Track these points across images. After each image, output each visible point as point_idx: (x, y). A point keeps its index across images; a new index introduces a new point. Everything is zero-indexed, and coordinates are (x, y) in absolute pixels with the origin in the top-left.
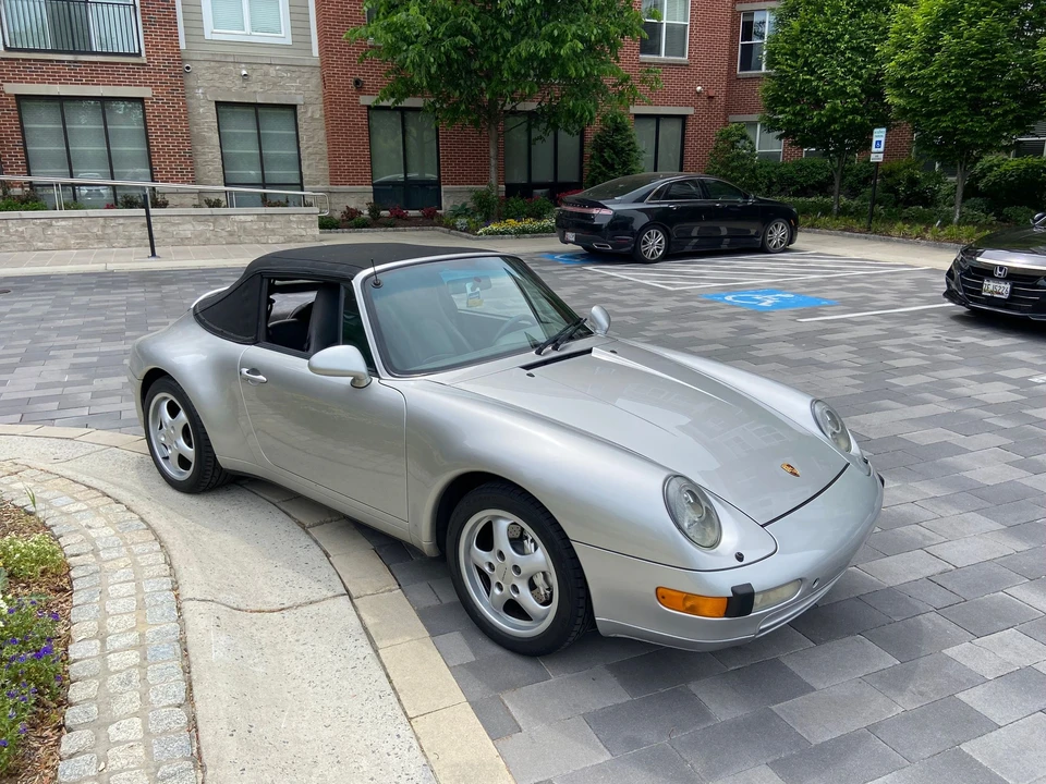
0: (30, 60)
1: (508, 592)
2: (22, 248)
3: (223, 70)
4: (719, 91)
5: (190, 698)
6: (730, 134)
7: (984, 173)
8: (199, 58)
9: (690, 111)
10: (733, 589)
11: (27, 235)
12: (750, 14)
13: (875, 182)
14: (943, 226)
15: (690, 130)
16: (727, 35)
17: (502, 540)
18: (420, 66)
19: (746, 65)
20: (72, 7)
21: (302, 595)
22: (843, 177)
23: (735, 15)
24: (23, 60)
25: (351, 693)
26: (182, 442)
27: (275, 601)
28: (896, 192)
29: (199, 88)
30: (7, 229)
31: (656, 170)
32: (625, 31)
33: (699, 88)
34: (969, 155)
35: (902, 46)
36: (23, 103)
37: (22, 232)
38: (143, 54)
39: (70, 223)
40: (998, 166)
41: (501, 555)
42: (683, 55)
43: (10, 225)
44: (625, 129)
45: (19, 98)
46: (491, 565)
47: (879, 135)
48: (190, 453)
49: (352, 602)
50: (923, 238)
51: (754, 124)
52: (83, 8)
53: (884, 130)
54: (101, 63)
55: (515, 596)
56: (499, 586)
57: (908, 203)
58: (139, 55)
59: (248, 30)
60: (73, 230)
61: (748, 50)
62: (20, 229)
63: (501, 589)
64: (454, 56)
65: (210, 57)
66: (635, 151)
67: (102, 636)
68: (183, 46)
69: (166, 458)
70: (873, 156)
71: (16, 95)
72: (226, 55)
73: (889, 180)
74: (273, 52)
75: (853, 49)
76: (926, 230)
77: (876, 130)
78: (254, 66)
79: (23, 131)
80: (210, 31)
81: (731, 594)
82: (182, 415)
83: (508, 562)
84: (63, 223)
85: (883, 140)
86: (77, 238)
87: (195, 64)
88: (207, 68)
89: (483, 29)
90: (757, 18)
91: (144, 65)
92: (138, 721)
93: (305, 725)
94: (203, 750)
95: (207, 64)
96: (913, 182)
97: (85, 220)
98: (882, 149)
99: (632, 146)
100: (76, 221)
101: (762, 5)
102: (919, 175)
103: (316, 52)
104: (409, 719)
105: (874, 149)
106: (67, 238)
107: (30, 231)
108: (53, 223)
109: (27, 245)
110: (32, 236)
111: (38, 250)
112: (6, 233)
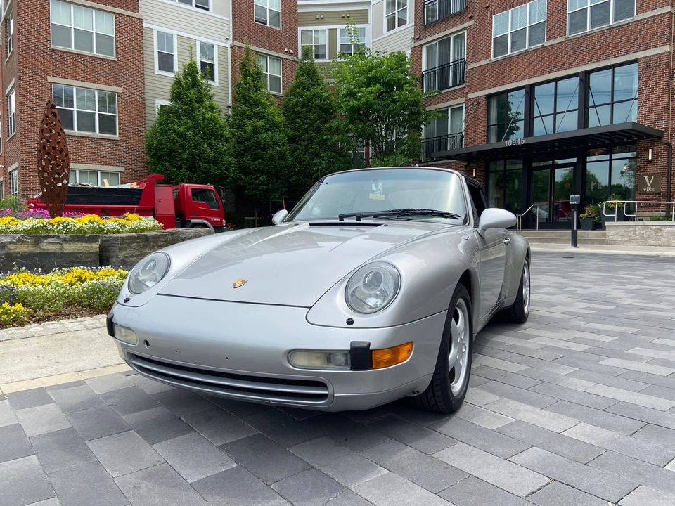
2: (640, 243)
11: (645, 236)
30: (635, 231)
43: (637, 229)
62: (642, 232)
106: (670, 239)
107: (648, 233)
108: (664, 229)
109: (644, 242)
110: (649, 237)
111: (650, 245)
112: (633, 234)
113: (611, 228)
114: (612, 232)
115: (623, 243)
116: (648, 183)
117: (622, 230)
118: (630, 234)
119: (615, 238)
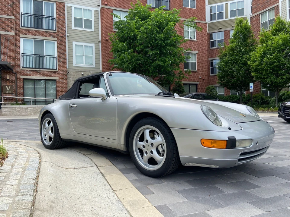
0: (28, 70)
1: (149, 155)
2: (18, 115)
3: (77, 73)
4: (206, 78)
5: (37, 178)
6: (209, 88)
7: (282, 95)
8: (71, 70)
9: (198, 83)
10: (228, 138)
11: (20, 111)
12: (212, 60)
13: (252, 100)
14: (273, 108)
15: (199, 87)
16: (207, 65)
17: (147, 136)
18: (127, 68)
19: (212, 72)
20: (40, 58)
21: (81, 166)
22: (242, 100)
23: (208, 61)
24: (26, 70)
25: (94, 185)
26: (50, 132)
27: (73, 167)
28: (258, 102)
29: (71, 77)
30: (15, 110)
31: (190, 92)
32: (180, 61)
33: (200, 77)
34: (278, 89)
35: (254, 61)
36: (25, 81)
37: (19, 111)
38: (57, 69)
39: (33, 108)
40: (286, 93)
41: (147, 141)
42: (196, 69)
43: (16, 109)
44: (181, 86)
45: (24, 79)
46: (143, 146)
47: (251, 85)
48: (52, 135)
49: (98, 168)
50: (268, 111)
51: (216, 87)
52: (43, 58)
53: (253, 83)
54: (46, 71)
55: (152, 155)
56: (146, 153)
57: (262, 104)
58: (56, 69)
59: (84, 64)
60: (33, 110)
61: (212, 69)
62: (19, 110)
63: (147, 154)
64: (136, 65)
65: (74, 70)
66: (184, 92)
67: (12, 166)
68: (67, 67)
69: (45, 140)
70: (250, 90)
71: (23, 79)
72: (78, 70)
73: (256, 99)
74: (90, 69)
75: (241, 64)
76: (269, 109)
77: (250, 83)
78: (85, 72)
79: (24, 87)
80: (75, 64)
81: (228, 139)
82: (52, 124)
83: (149, 143)
84: (31, 108)
85: (253, 86)
86: (34, 112)
87: (70, 72)
88: (73, 73)
89: (144, 60)
90: (214, 61)
91: (57, 72)
92: (17, 181)
93: (77, 191)
94: (38, 188)
95: (73, 72)
96: (262, 99)
97: (37, 108)
98: (253, 88)
99: (183, 90)
100: (34, 108)
101: (216, 58)
102: (264, 97)
103: (101, 69)
104: (114, 191)
105: (250, 88)
106: (31, 112)
107: (21, 110)
108: (28, 108)
109: (20, 114)
110: (22, 112)
111: (23, 115)
112: (15, 111)
113: (4, 108)
114: (5, 110)
115: (10, 115)
116: (8, 89)
117: (9, 109)
118: (13, 111)
119: (6, 113)
